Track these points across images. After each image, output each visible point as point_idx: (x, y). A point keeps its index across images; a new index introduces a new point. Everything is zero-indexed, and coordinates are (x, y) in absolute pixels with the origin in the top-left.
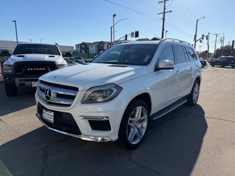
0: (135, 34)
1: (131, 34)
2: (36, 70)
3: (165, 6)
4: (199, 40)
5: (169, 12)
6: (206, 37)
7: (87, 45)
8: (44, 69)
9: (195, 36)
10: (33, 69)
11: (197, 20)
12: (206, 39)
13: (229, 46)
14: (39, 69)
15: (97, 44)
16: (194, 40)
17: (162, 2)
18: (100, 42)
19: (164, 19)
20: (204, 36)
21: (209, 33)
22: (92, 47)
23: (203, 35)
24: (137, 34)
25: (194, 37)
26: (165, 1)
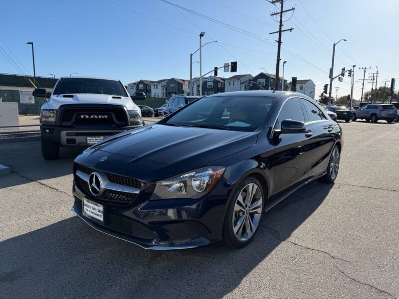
0: (230, 67)
1: (223, 66)
3: (281, 20)
4: (338, 78)
5: (289, 30)
6: (348, 72)
7: (147, 85)
8: (106, 117)
9: (331, 70)
10: (90, 116)
11: (335, 45)
12: (349, 76)
13: (385, 88)
14: (98, 116)
15: (164, 83)
16: (330, 77)
17: (277, 14)
18: (170, 80)
19: (280, 42)
20: (346, 70)
21: (354, 66)
23: (344, 69)
24: (234, 67)
25: (329, 72)
26: (282, 12)
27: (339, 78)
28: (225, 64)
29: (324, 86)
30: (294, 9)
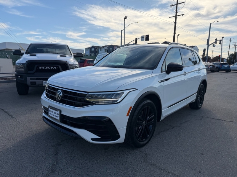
0: (145, 38)
2: (48, 69)
3: (177, 9)
5: (181, 15)
6: (219, 41)
8: (56, 68)
9: (208, 40)
10: (45, 68)
11: (211, 24)
12: (220, 43)
14: (50, 68)
15: (106, 48)
16: (207, 44)
17: (174, 5)
18: (110, 46)
19: (175, 23)
22: (102, 50)
23: (216, 40)
24: (147, 38)
26: (177, 4)
27: (213, 45)
28: (142, 36)
29: (204, 50)
30: (185, 2)
